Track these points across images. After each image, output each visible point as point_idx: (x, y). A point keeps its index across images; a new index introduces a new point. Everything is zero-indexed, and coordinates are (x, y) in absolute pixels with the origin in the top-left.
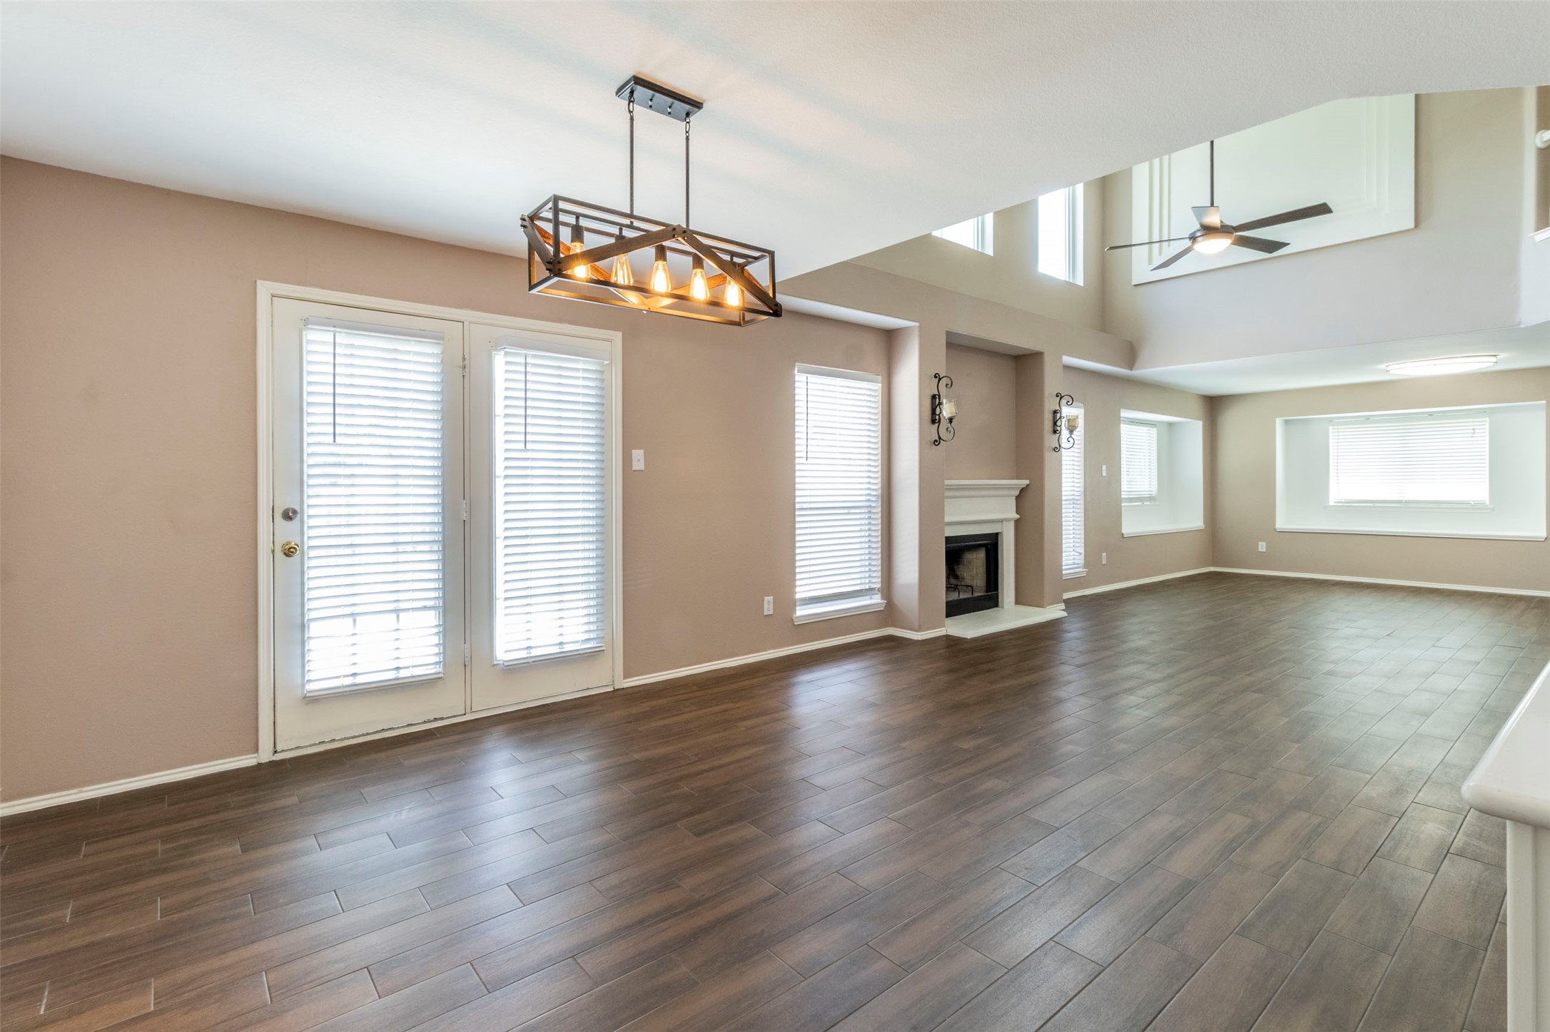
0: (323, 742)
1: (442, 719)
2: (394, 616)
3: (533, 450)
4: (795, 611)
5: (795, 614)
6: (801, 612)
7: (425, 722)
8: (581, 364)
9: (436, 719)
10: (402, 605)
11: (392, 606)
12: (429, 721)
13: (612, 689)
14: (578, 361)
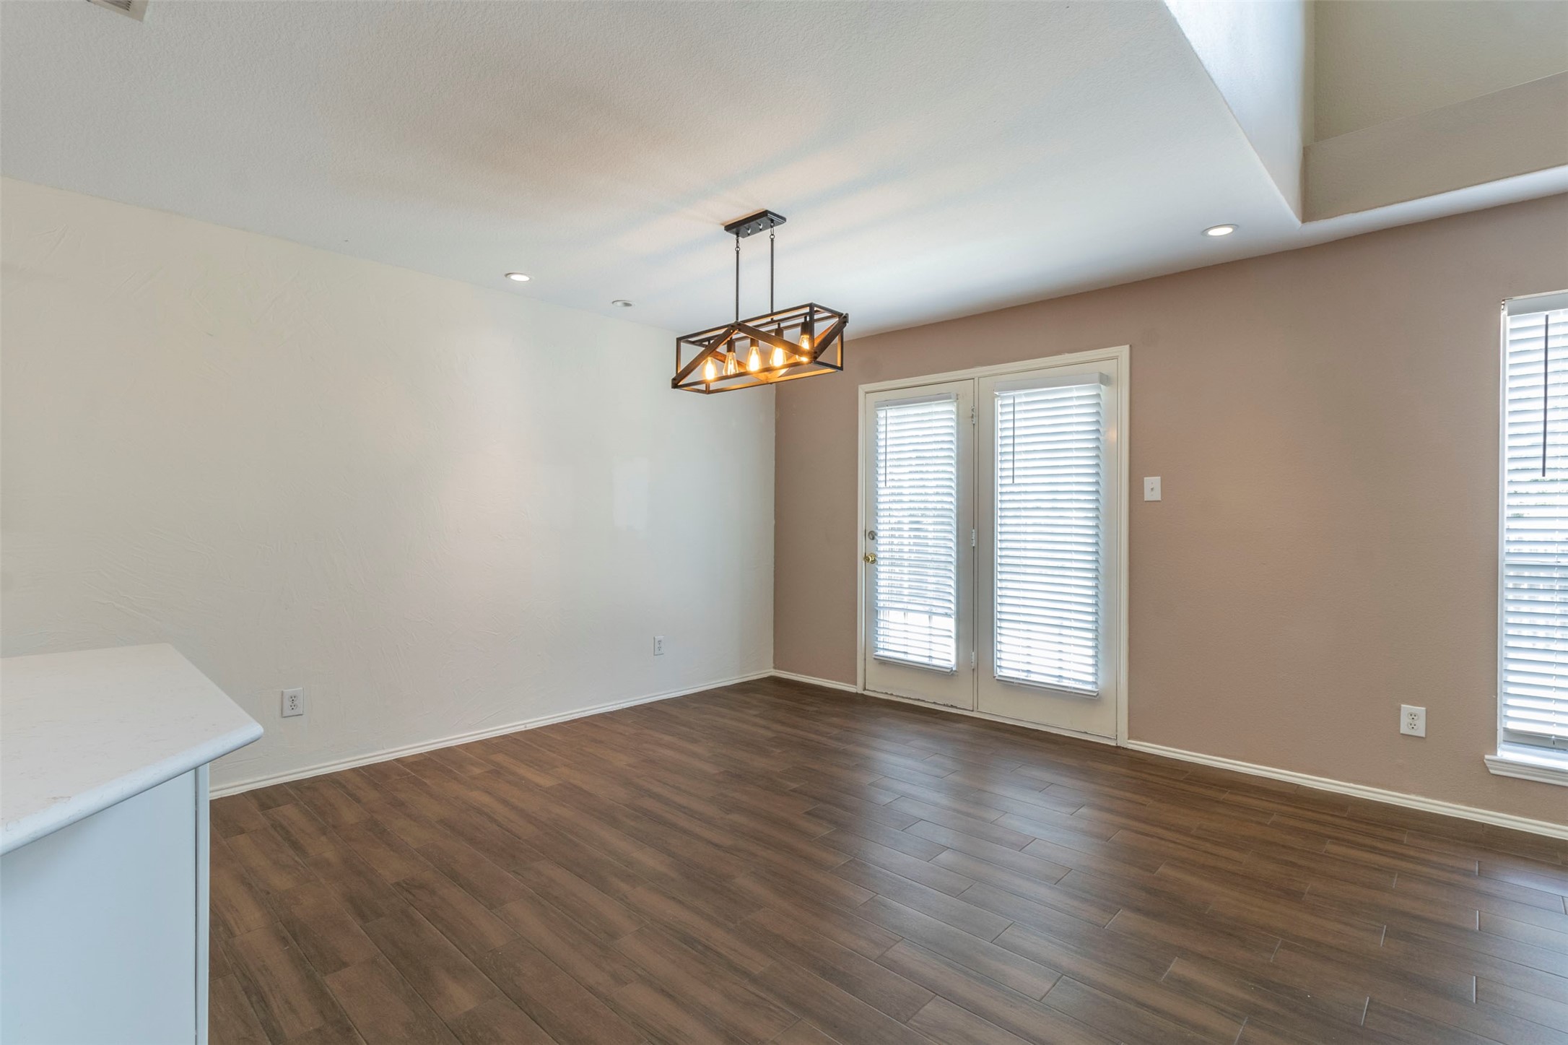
0: (886, 693)
1: (956, 707)
2: (926, 616)
3: (1019, 484)
4: (1493, 749)
5: (1494, 752)
6: (1507, 753)
7: (944, 705)
8: (1075, 391)
9: (952, 706)
10: (934, 610)
11: (927, 608)
12: (947, 706)
13: (1115, 745)
14: (1071, 390)
